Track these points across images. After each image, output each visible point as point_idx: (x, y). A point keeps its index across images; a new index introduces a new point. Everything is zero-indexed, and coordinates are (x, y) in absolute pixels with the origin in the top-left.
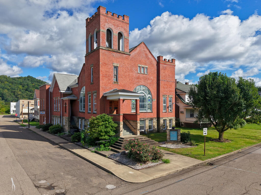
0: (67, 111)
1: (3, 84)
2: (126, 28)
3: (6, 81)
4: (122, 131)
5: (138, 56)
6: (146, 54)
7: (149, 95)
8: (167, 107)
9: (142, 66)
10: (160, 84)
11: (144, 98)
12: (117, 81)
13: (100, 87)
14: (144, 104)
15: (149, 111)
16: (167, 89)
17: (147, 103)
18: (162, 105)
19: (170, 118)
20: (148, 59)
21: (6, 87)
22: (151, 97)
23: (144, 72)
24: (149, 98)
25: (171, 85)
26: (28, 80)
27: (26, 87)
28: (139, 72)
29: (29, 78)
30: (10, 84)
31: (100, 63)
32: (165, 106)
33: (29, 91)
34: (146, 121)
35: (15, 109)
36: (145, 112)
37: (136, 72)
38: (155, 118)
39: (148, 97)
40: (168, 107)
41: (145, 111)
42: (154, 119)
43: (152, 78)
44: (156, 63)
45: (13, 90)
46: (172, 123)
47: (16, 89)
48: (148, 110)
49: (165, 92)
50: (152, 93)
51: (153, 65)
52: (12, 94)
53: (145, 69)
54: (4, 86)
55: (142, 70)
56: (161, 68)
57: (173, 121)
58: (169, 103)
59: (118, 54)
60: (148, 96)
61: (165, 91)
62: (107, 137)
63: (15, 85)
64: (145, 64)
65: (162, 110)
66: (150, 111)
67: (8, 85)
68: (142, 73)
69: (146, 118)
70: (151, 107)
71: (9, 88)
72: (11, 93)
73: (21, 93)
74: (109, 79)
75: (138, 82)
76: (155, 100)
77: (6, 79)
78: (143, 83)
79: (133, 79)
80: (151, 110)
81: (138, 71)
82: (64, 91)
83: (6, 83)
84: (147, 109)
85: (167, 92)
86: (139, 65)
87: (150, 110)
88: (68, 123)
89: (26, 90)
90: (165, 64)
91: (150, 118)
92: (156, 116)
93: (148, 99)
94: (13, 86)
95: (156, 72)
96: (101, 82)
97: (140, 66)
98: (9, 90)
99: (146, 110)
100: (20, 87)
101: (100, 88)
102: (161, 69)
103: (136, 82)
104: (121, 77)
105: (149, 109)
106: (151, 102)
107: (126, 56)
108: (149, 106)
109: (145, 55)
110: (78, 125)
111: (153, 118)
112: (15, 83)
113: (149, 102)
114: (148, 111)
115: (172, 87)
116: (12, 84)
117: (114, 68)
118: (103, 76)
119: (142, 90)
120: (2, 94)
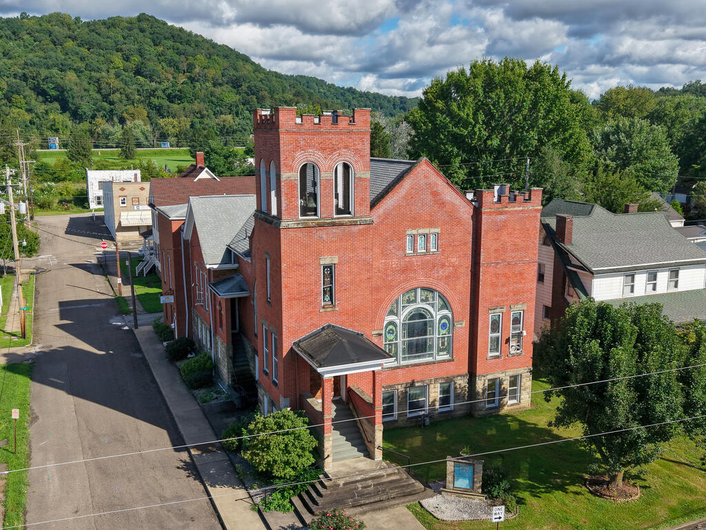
0: (224, 327)
1: (59, 51)
2: (359, 147)
3: (70, 37)
4: (328, 456)
5: (408, 204)
6: (435, 194)
7: (445, 312)
8: (504, 341)
9: (421, 231)
10: (481, 278)
11: (425, 324)
12: (332, 303)
13: (284, 327)
14: (426, 339)
15: (444, 356)
16: (505, 290)
17: (436, 336)
18: (486, 335)
19: (511, 372)
20: (443, 204)
21: (70, 62)
22: (450, 315)
23: (427, 248)
24: (444, 321)
25: (521, 274)
26: (142, 31)
27: (136, 59)
28: (409, 251)
29: (144, 25)
30: (84, 51)
31: (283, 267)
32: (498, 338)
33: (145, 77)
34: (432, 386)
35: (101, 193)
36: (427, 364)
37: (400, 253)
38: (461, 376)
39: (438, 317)
40: (508, 341)
41: (430, 359)
42: (459, 378)
43: (453, 260)
44: (472, 211)
45: (93, 73)
46: (521, 386)
47: (104, 67)
48: (441, 353)
49: (496, 299)
50: (455, 305)
51: (459, 222)
52: (92, 88)
53: (432, 238)
54: (65, 59)
55: (420, 242)
56: (484, 227)
57: (524, 380)
58: (514, 329)
59: (334, 231)
60: (437, 315)
61: (496, 296)
62: (289, 472)
63: (100, 55)
64: (431, 224)
65: (486, 353)
66: (447, 357)
67: (77, 54)
68: (421, 250)
69: (431, 380)
70: (448, 344)
71: (81, 65)
72: (87, 86)
73: (123, 86)
74: (310, 303)
75: (406, 280)
76: (463, 326)
77: (69, 29)
78: (423, 280)
79: (387, 276)
80: (448, 353)
81: (404, 250)
82: (215, 267)
83: (70, 44)
84: (435, 351)
85: (506, 298)
86: (409, 232)
87: (445, 353)
88: (228, 362)
89: (138, 72)
90: (501, 213)
91: (444, 378)
92: (465, 370)
93: (439, 323)
94: (93, 58)
95: (470, 239)
96: (285, 314)
97: (414, 232)
98: (82, 72)
99: (431, 355)
100: (118, 60)
101: (284, 330)
102: (487, 232)
103: (400, 282)
104: (345, 290)
105: (440, 350)
106: (449, 329)
107: (360, 230)
108: (443, 344)
109: (430, 197)
110: (254, 368)
111: (454, 377)
112: (99, 45)
113: (444, 332)
114: (439, 358)
115: (524, 279)
116: (89, 49)
117: (326, 268)
118: (290, 299)
119: (419, 299)
120: (61, 89)
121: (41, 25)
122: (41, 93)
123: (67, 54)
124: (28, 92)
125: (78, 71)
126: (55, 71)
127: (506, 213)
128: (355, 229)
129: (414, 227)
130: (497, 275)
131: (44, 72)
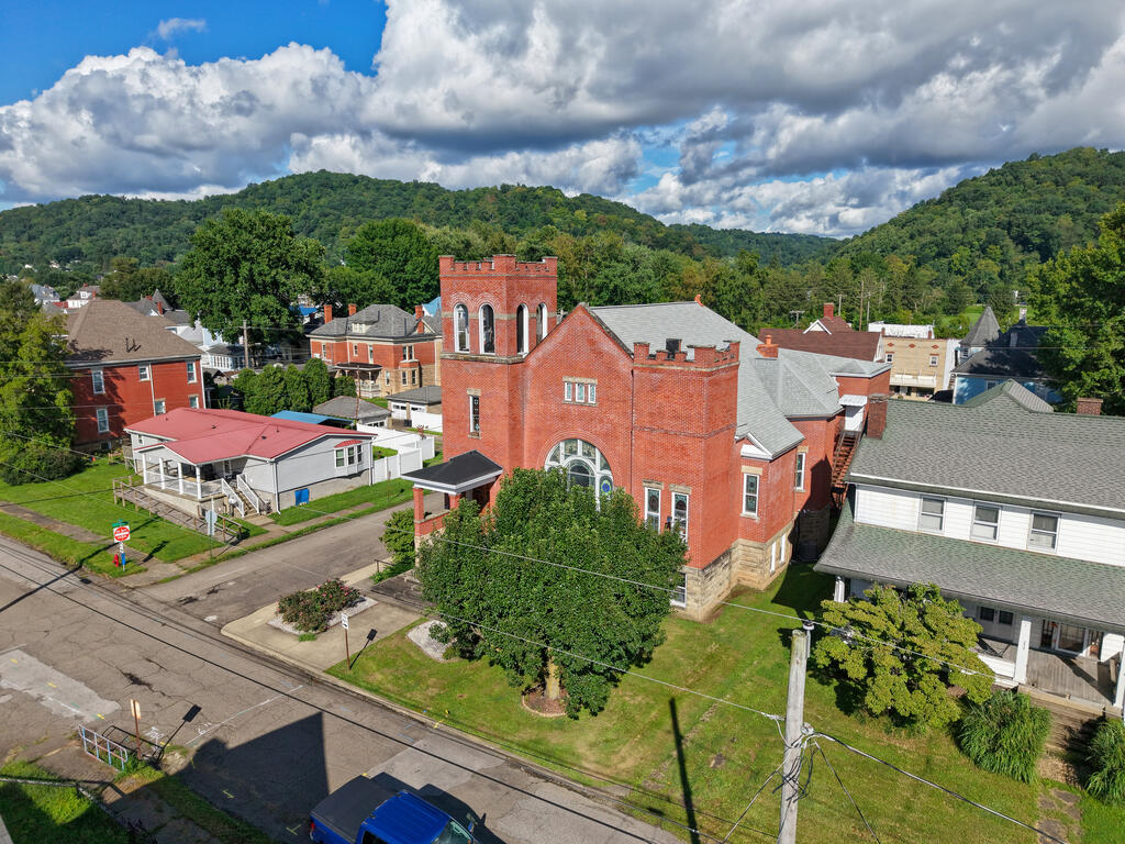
1: (1060, 192)
2: (498, 291)
5: (565, 351)
6: (592, 342)
7: (607, 472)
8: (663, 525)
9: (579, 380)
10: (634, 442)
11: (587, 479)
16: (662, 463)
20: (600, 354)
21: (1069, 204)
22: (611, 477)
23: (585, 399)
24: (606, 482)
25: (684, 449)
28: (567, 399)
32: (657, 519)
37: (558, 399)
39: (600, 476)
40: (667, 526)
43: (611, 417)
44: (631, 365)
49: (651, 472)
50: (615, 468)
51: (617, 375)
53: (590, 388)
55: (580, 391)
56: (636, 385)
58: (678, 514)
59: (477, 366)
60: (598, 473)
61: (651, 467)
64: (588, 374)
67: (1082, 193)
68: (578, 401)
74: (461, 428)
75: (565, 428)
78: (582, 432)
79: (547, 420)
81: (563, 397)
86: (566, 378)
90: (655, 371)
93: (601, 483)
95: (630, 396)
97: (572, 380)
98: (1080, 214)
102: (639, 391)
103: (558, 429)
104: (487, 422)
107: (497, 368)
109: (587, 345)
113: (606, 494)
115: (686, 456)
116: (1099, 186)
117: (474, 399)
118: (447, 421)
119: (580, 452)
120: (1046, 236)
121: (1051, 165)
122: (1023, 242)
123: (1068, 195)
124: (1008, 241)
125: (1076, 214)
126: (1046, 216)
127: (661, 371)
128: (493, 366)
129: (572, 375)
130: (652, 443)
131: (1032, 218)
